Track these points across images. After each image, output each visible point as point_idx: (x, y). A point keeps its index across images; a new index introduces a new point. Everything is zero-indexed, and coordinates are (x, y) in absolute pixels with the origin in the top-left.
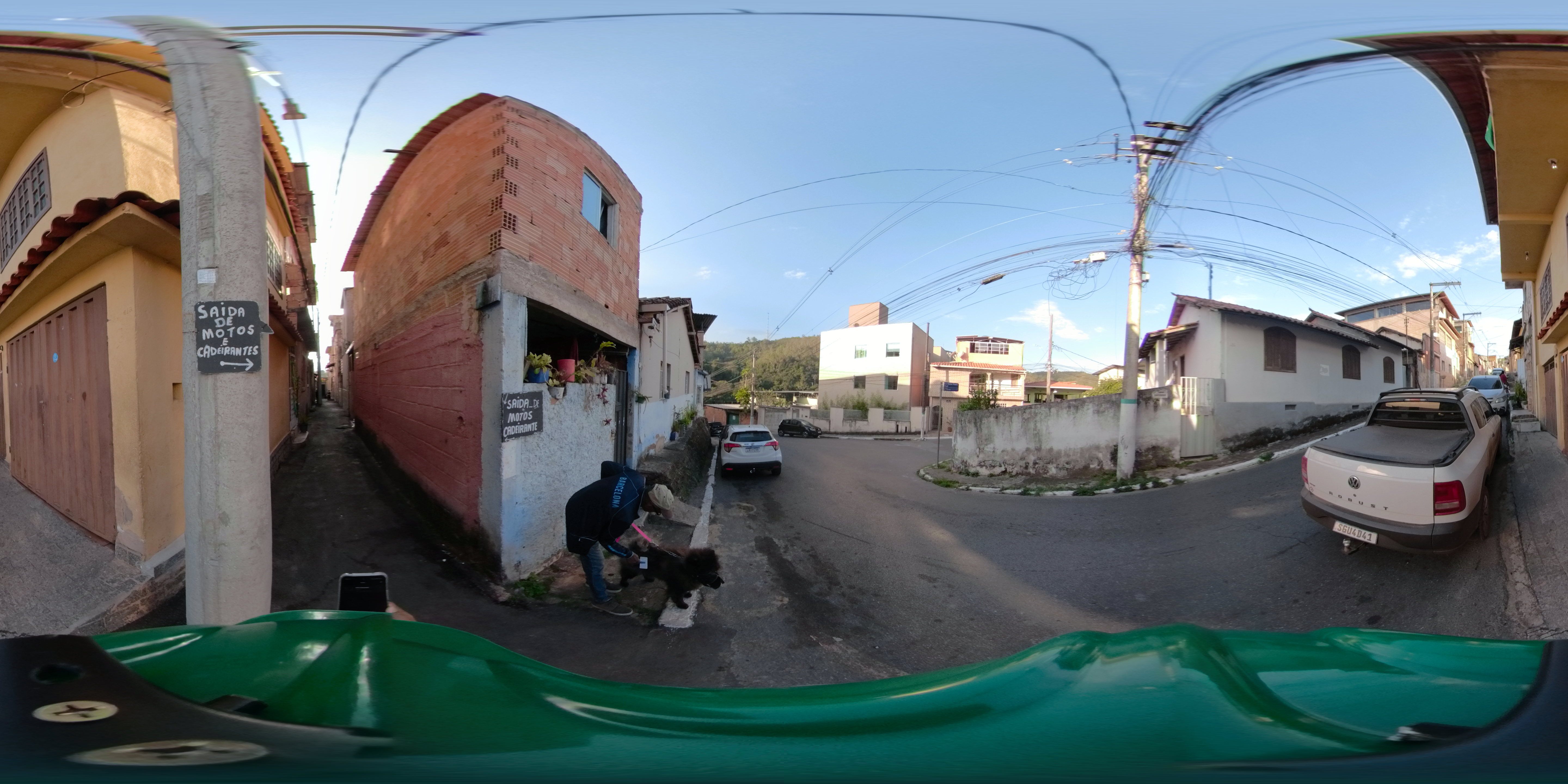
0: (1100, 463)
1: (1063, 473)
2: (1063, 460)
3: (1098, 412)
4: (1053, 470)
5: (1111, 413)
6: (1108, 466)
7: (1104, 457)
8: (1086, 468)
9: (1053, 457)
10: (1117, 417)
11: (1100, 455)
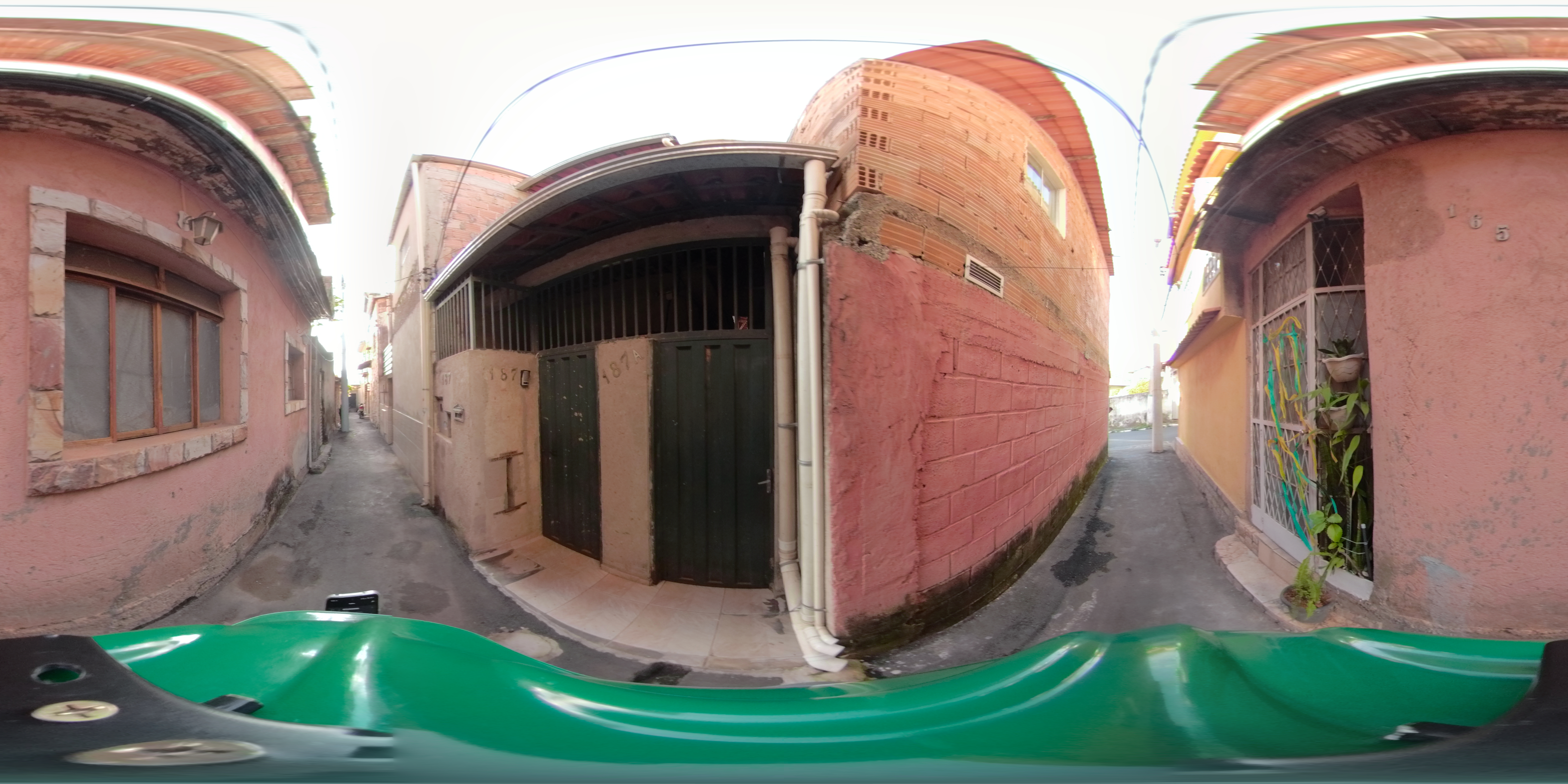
0: (1140, 420)
1: (1125, 425)
2: (1126, 419)
3: (1139, 400)
4: (1121, 424)
5: (1144, 400)
6: (1143, 421)
7: (1142, 417)
8: (1135, 422)
9: (1121, 419)
10: (1146, 402)
11: (1140, 417)
